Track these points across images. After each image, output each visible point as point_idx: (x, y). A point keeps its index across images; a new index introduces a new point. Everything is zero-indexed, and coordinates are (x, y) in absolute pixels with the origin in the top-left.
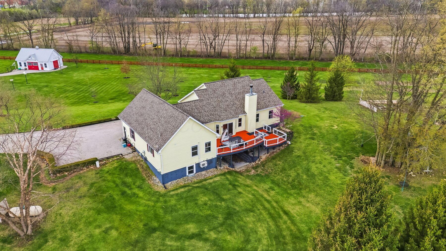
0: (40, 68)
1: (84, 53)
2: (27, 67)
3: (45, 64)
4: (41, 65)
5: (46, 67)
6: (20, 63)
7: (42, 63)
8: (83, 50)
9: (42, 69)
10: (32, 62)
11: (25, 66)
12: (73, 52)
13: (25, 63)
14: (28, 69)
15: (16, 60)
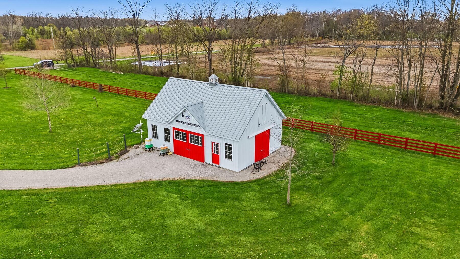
0: (208, 158)
1: (314, 95)
2: (171, 146)
3: (229, 147)
4: (215, 146)
5: (229, 156)
6: (154, 128)
7: (216, 141)
8: (313, 89)
9: (216, 159)
10: (188, 132)
11: (167, 139)
12: (289, 92)
13: (167, 131)
14: (172, 149)
15: (144, 117)
